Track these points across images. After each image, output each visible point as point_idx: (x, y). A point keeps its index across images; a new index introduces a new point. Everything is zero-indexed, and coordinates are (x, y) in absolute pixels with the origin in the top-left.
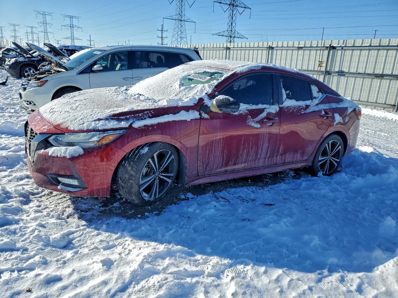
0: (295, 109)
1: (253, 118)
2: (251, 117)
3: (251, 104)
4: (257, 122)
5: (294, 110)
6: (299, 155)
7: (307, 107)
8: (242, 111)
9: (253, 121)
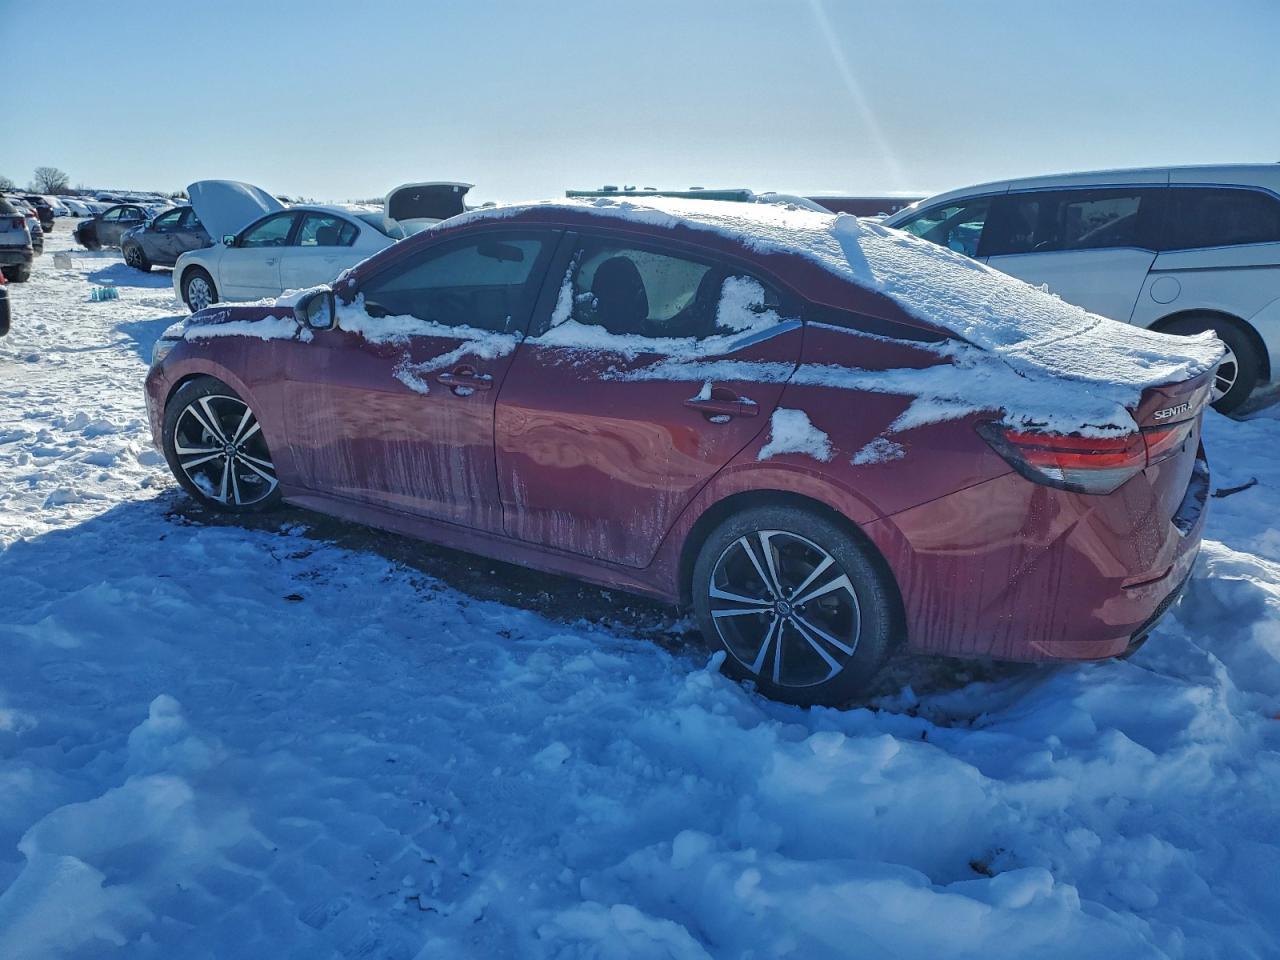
0: (578, 358)
1: (415, 361)
2: (412, 357)
3: (435, 322)
4: (423, 376)
5: (573, 361)
6: (602, 536)
7: (647, 359)
8: (394, 337)
9: (411, 370)
